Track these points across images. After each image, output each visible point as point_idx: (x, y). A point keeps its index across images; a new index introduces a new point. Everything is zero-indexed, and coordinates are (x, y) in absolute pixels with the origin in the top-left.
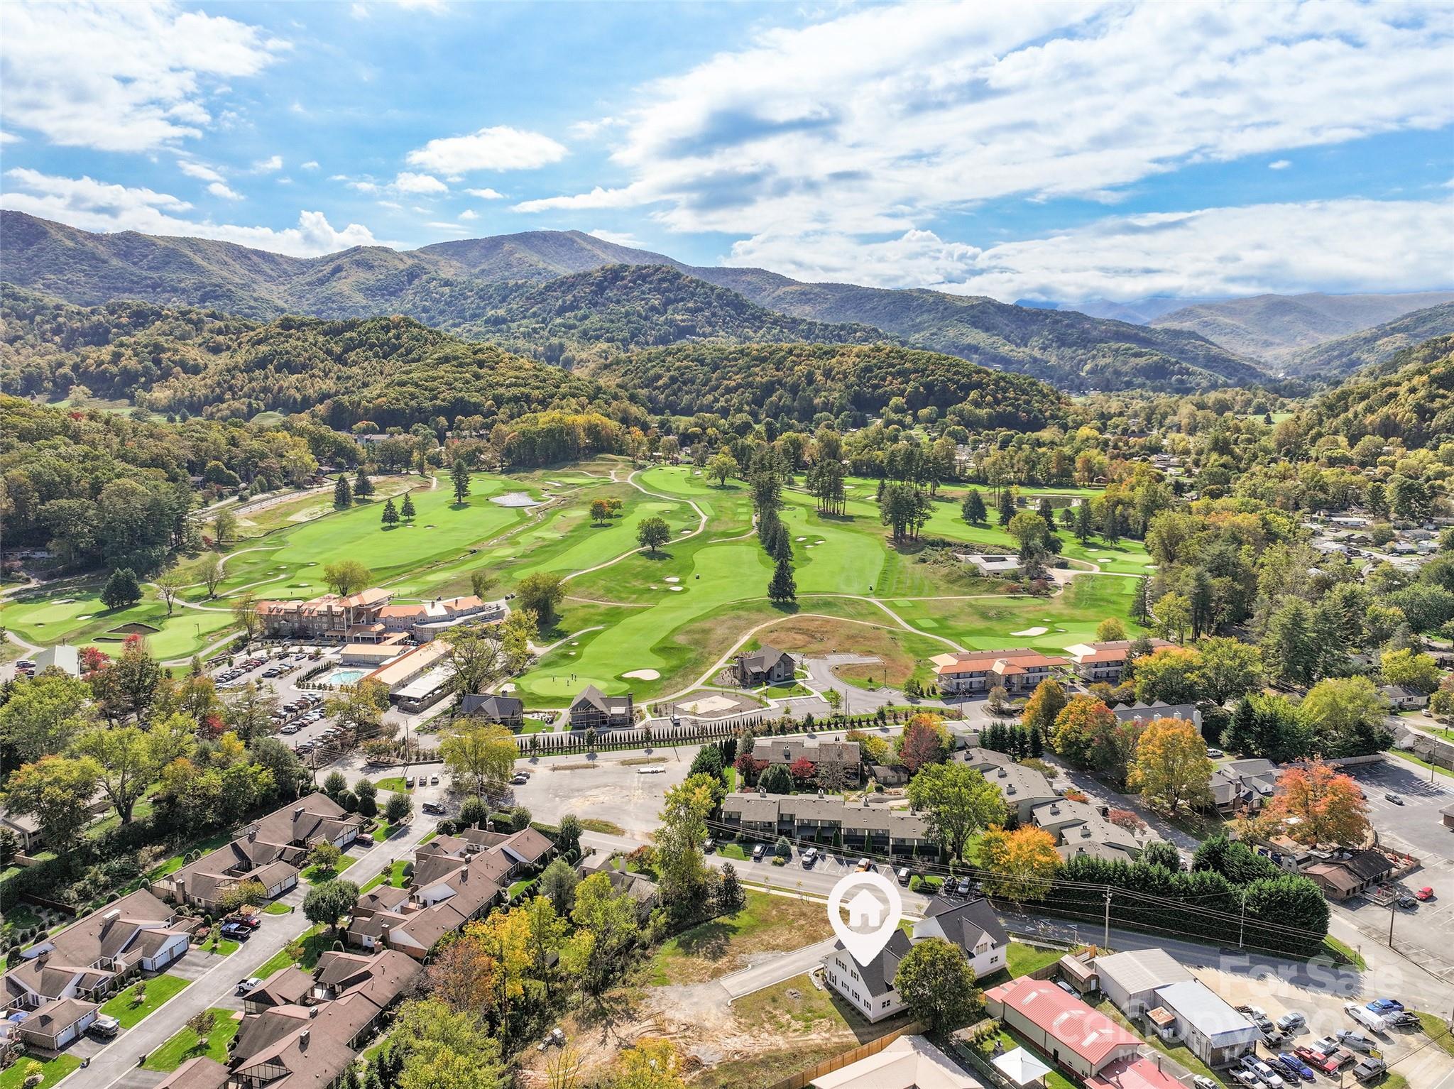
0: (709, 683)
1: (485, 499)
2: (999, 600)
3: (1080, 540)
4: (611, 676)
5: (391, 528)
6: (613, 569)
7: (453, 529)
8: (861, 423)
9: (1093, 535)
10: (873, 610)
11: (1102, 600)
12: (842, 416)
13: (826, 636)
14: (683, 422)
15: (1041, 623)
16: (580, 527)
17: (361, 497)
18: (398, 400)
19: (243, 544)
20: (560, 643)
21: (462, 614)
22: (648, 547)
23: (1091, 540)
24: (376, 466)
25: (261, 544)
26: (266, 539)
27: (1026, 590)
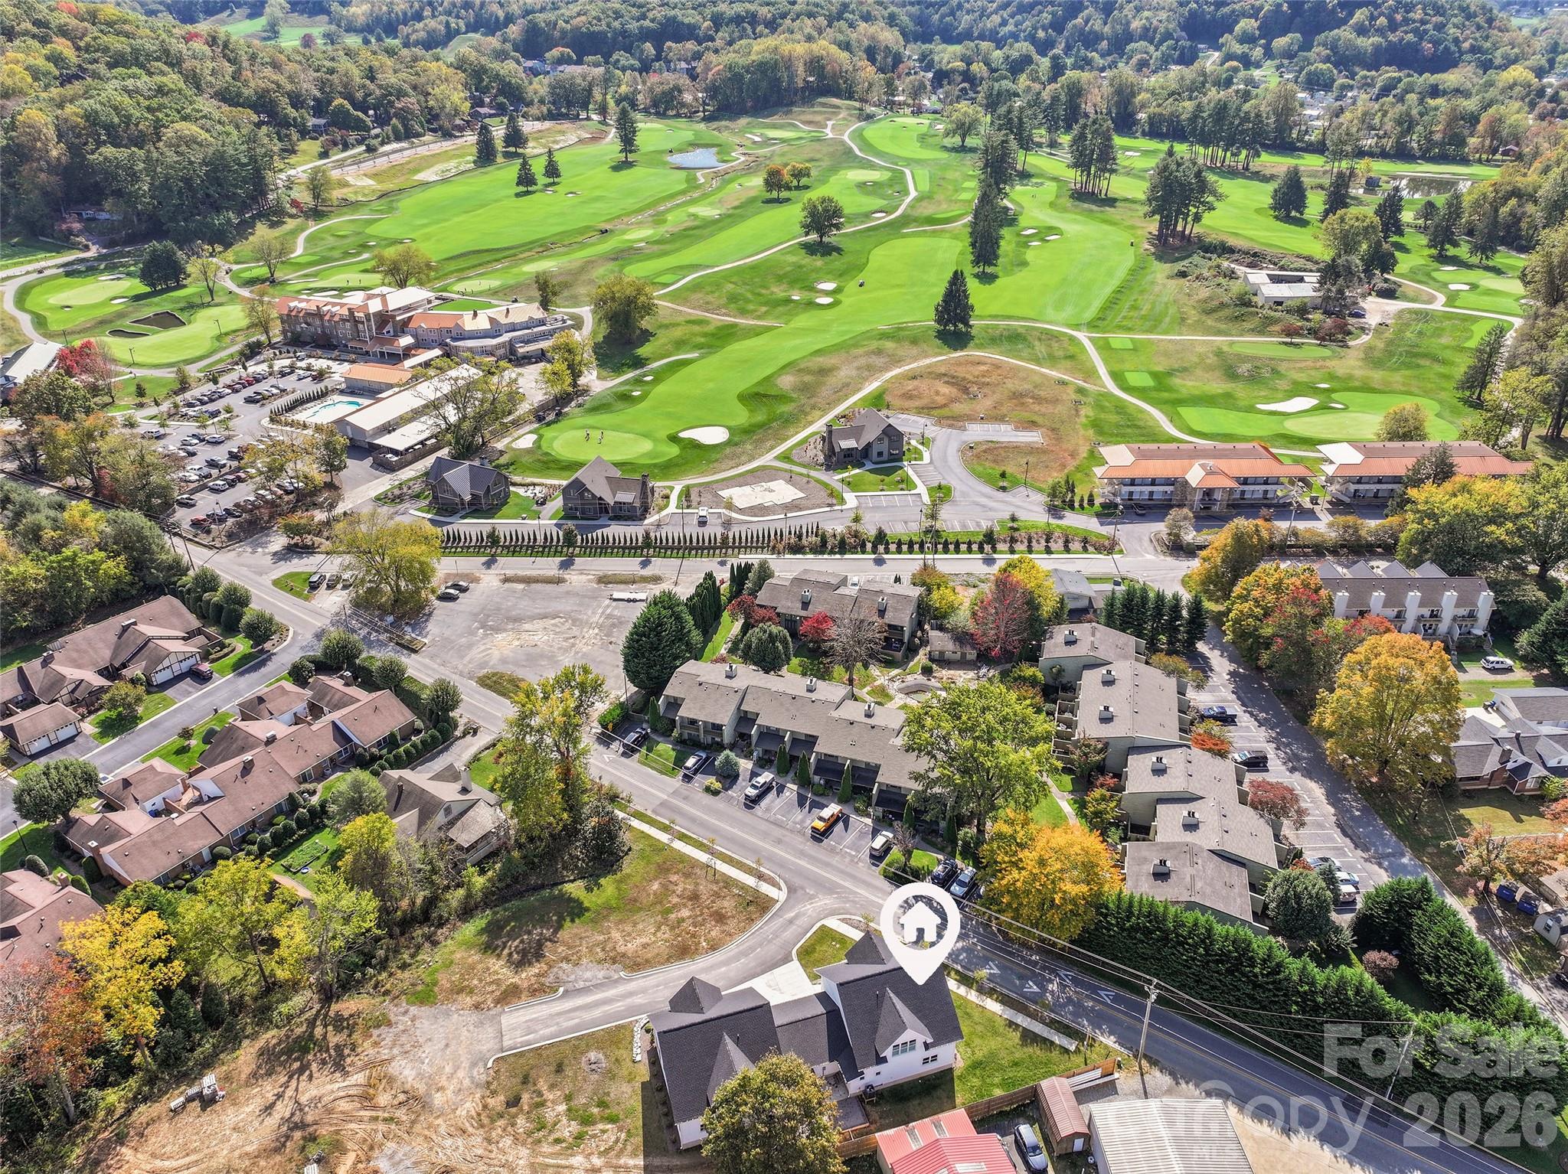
0: (785, 457)
1: (657, 159)
2: (1265, 346)
3: (1434, 251)
4: (663, 434)
5: (528, 193)
6: (753, 267)
7: (597, 199)
8: (1187, 58)
9: (1456, 244)
10: (1072, 350)
11: (1425, 356)
12: (1163, 48)
13: (985, 390)
14: (948, 55)
15: (1309, 390)
16: (752, 201)
17: (512, 149)
18: (600, 20)
19: (345, 209)
20: (630, 375)
21: (513, 328)
22: (813, 237)
23: (1451, 251)
24: (545, 109)
25: (366, 209)
26: (376, 206)
27: (1313, 332)
